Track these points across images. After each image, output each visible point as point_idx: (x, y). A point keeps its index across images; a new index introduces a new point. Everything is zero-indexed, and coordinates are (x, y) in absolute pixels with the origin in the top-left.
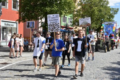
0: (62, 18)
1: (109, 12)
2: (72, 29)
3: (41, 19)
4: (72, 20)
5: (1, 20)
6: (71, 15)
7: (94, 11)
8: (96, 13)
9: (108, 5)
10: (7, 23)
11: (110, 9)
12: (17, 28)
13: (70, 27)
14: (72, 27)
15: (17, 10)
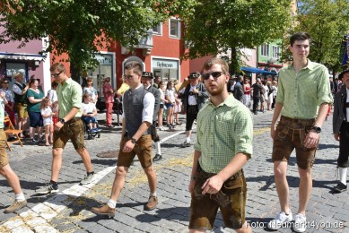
0: (260, 48)
2: (280, 67)
3: (225, 51)
4: (280, 50)
5: (152, 57)
6: (280, 41)
7: (329, 29)
8: (334, 32)
10: (161, 62)
12: (178, 71)
13: (276, 64)
14: (280, 64)
15: (177, 37)
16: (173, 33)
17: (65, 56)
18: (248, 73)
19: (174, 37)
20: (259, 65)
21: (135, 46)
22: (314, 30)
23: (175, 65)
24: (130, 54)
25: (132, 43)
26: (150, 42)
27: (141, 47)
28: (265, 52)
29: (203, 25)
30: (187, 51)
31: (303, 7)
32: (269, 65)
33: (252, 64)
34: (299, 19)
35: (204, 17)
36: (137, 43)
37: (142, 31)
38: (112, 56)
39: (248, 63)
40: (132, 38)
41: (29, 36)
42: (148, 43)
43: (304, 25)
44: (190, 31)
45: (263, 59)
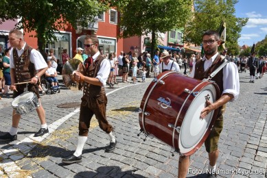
0: (170, 33)
1: (235, 24)
2: (182, 46)
3: (146, 34)
4: (183, 35)
6: (183, 29)
7: (215, 22)
9: (234, 14)
10: (104, 40)
11: (236, 20)
12: (115, 46)
13: (180, 44)
14: (182, 44)
15: (115, 24)
16: (112, 20)
17: (34, 33)
18: (162, 49)
19: (113, 23)
20: (169, 44)
21: (85, 28)
22: (204, 22)
23: (113, 42)
24: (82, 34)
25: (83, 26)
26: (96, 26)
27: (89, 29)
28: (173, 36)
29: (133, 15)
30: (122, 32)
31: (198, 7)
32: (175, 45)
33: (165, 43)
34: (196, 14)
35: (134, 9)
36: (87, 26)
37: (91, 17)
38: (69, 34)
39: (162, 42)
40: (83, 22)
41: (5, 17)
42: (94, 27)
43: (198, 19)
44: (124, 18)
45: (172, 41)
